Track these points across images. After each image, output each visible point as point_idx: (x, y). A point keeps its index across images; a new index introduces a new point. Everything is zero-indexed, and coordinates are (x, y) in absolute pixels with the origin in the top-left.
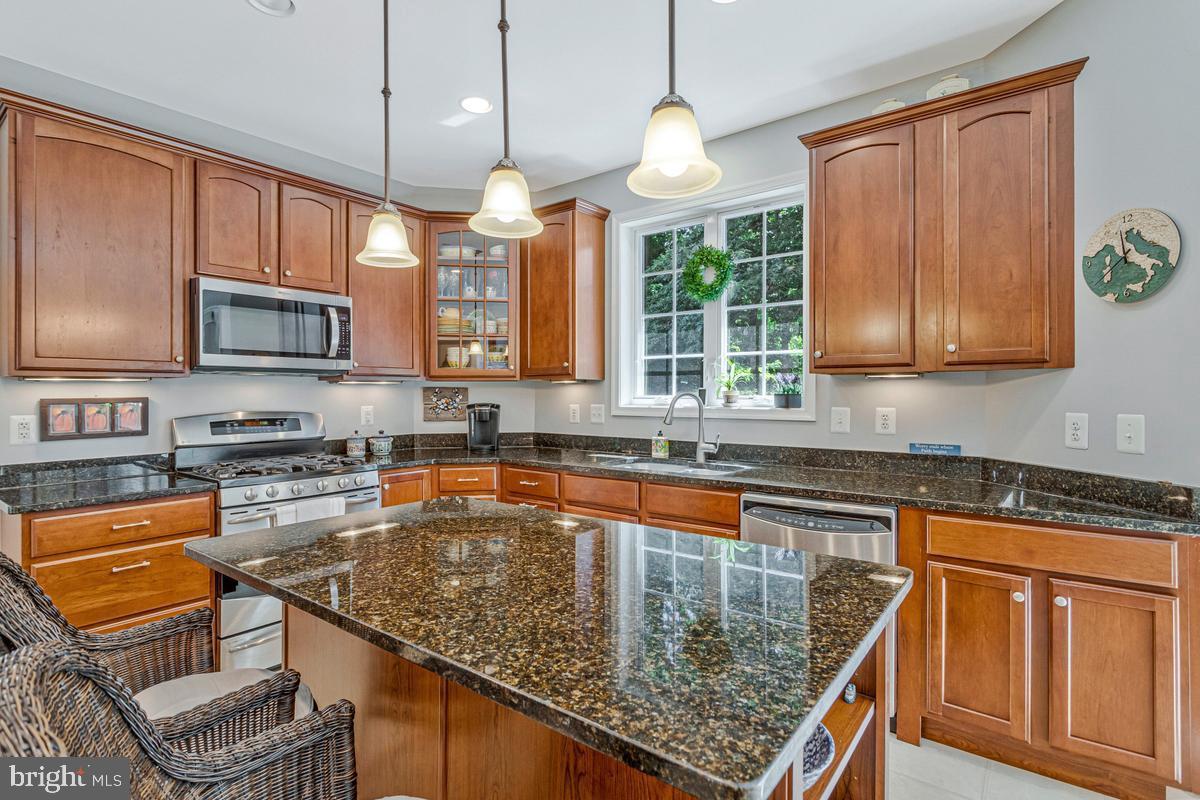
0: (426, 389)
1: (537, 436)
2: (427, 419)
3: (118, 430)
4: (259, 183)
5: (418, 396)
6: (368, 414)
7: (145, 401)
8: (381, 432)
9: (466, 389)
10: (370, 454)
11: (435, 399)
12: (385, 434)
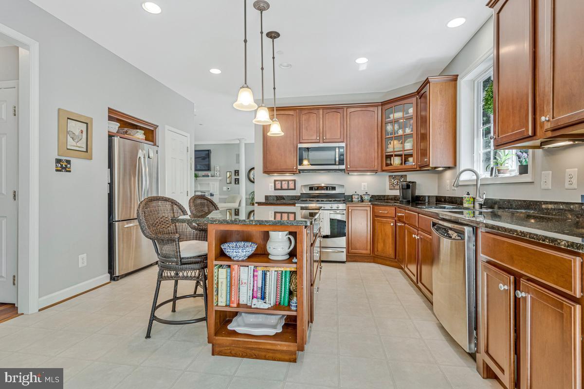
0: (390, 176)
1: (437, 197)
2: (390, 189)
3: (289, 188)
4: (315, 111)
5: (387, 179)
6: (364, 186)
7: (295, 181)
8: (367, 193)
9: (406, 176)
10: (362, 201)
11: (393, 180)
12: (368, 193)
